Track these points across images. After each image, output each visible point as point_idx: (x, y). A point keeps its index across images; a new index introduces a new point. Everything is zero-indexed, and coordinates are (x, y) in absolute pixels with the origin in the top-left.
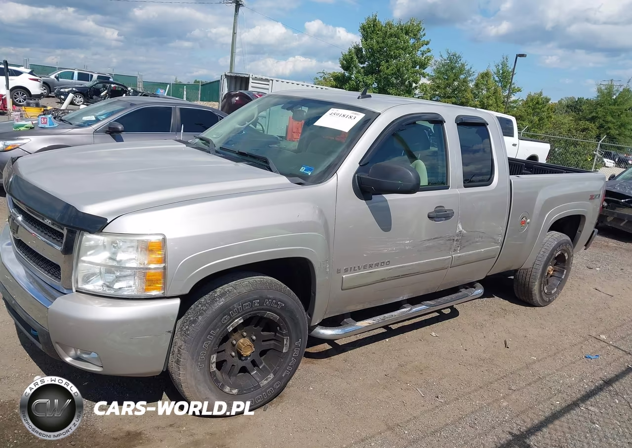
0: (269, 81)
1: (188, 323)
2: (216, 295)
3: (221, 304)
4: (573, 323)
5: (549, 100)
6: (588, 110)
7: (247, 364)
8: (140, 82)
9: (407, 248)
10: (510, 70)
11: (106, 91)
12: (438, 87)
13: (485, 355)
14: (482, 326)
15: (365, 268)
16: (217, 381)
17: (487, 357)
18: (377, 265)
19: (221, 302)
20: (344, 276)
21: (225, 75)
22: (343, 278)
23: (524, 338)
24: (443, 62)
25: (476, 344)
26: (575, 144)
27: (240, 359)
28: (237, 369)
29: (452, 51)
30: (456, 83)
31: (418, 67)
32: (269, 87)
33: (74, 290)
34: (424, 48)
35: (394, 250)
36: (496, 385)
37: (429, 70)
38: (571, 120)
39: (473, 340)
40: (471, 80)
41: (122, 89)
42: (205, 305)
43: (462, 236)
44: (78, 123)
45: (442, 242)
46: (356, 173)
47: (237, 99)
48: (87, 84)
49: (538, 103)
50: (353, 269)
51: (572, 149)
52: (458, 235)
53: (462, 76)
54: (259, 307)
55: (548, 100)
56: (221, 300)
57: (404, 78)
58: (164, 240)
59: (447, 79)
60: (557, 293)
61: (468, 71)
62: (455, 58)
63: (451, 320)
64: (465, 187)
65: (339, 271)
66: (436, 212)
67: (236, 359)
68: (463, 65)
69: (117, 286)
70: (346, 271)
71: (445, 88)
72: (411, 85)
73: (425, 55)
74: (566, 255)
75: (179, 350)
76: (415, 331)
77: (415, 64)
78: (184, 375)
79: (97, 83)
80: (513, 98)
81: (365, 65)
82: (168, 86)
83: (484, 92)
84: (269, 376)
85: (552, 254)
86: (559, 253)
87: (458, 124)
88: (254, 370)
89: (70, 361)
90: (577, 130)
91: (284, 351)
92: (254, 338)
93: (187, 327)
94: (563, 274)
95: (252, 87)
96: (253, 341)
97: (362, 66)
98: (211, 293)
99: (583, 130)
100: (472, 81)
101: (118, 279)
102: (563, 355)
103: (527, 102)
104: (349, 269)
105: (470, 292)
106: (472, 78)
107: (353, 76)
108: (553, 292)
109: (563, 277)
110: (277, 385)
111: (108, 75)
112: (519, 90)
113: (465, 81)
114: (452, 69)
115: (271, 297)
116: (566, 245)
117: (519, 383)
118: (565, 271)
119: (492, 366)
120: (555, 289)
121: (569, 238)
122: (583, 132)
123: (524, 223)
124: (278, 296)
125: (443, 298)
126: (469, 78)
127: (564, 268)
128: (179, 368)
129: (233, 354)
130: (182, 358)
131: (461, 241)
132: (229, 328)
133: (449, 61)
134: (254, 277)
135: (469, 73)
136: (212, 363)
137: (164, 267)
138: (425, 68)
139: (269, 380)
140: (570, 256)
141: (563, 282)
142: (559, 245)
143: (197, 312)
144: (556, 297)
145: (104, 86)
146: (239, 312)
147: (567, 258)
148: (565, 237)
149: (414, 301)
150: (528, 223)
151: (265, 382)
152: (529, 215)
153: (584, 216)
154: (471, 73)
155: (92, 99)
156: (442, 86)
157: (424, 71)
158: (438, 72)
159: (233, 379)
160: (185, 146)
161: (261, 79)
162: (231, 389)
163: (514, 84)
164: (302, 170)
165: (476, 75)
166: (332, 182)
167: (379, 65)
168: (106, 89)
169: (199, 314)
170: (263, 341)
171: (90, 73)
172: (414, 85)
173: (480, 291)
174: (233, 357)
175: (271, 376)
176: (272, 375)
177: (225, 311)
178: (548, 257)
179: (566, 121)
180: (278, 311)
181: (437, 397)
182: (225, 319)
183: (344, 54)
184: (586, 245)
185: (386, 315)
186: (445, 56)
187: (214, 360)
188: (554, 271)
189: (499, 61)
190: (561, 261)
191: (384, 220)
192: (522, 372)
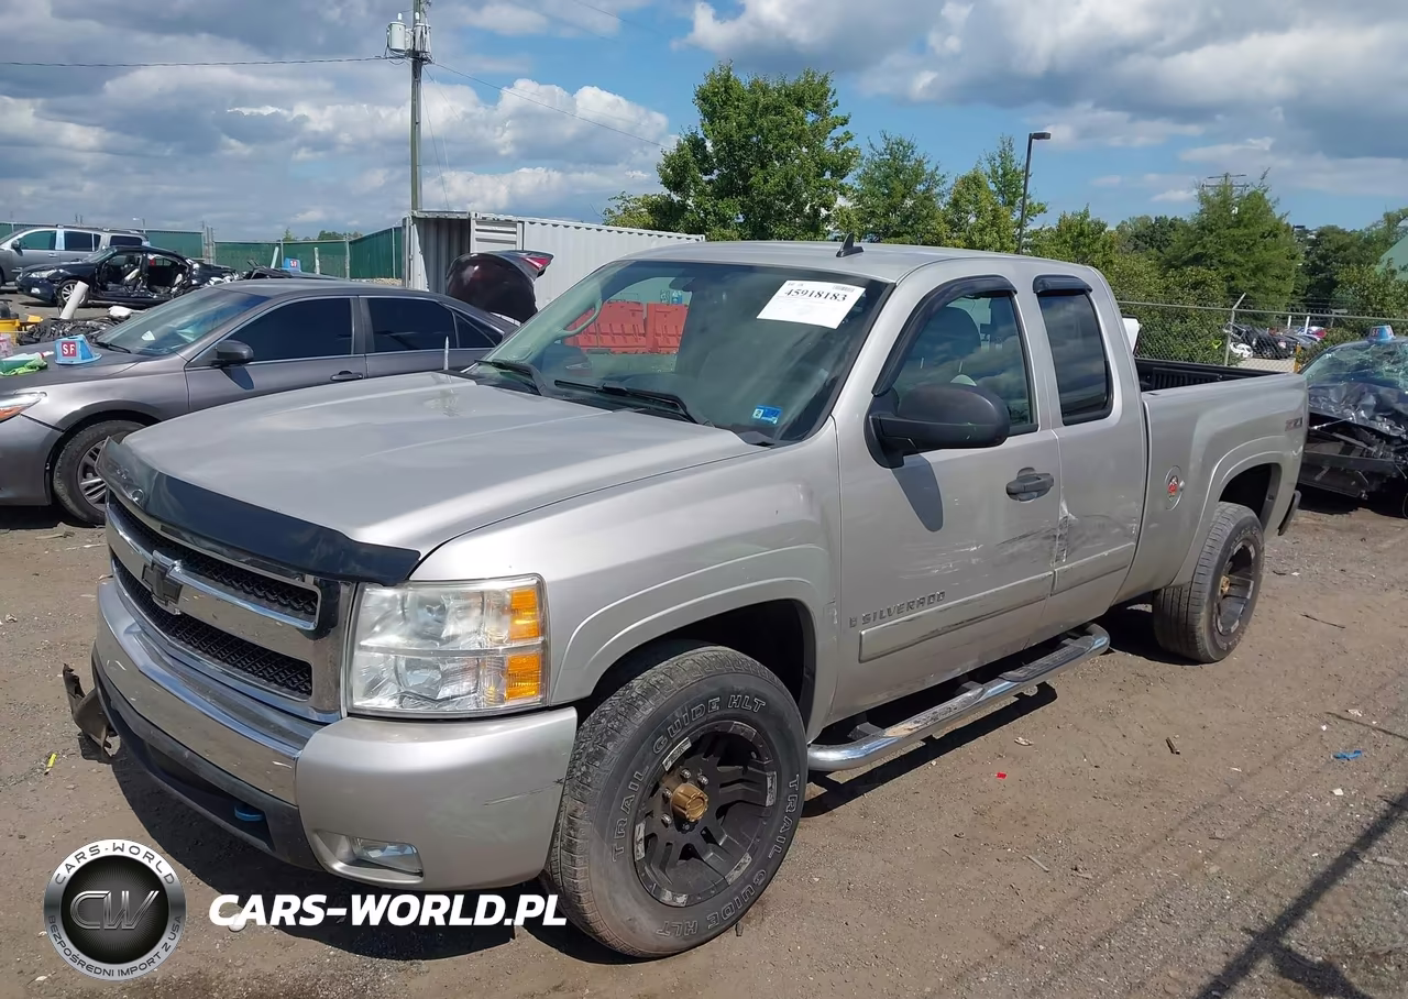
0: (515, 226)
1: (584, 760)
2: (634, 695)
3: (647, 712)
4: (1286, 691)
5: (1105, 226)
6: (1185, 241)
7: (693, 838)
8: (208, 245)
9: (974, 561)
10: (1020, 169)
11: (136, 270)
12: (873, 214)
13: (1137, 773)
14: (1111, 713)
15: (900, 611)
16: (644, 882)
17: (1145, 777)
18: (921, 602)
19: (647, 710)
20: (863, 633)
21: (414, 217)
22: (861, 635)
23: (1202, 731)
24: (876, 159)
25: (1111, 751)
26: (1183, 316)
27: (679, 828)
28: (677, 851)
29: (894, 135)
30: (909, 202)
31: (828, 175)
32: (517, 237)
33: (344, 714)
34: (839, 132)
35: (950, 569)
36: (1181, 833)
37: (849, 180)
38: (1152, 265)
39: (1105, 745)
40: (939, 194)
41: (174, 264)
42: (614, 718)
43: (1071, 527)
44: (139, 348)
45: (1035, 543)
46: (870, 412)
47: (476, 268)
48: (91, 257)
49: (1081, 234)
50: (878, 615)
51: (1177, 327)
52: (1061, 527)
53: (920, 187)
54: (718, 713)
55: (1102, 227)
56: (647, 704)
57: (801, 200)
58: (541, 586)
59: (889, 196)
60: (1241, 629)
61: (932, 175)
62: (901, 148)
63: (1047, 708)
64: (1066, 424)
65: (852, 623)
66: (1021, 481)
67: (672, 829)
68: (920, 162)
69: (445, 692)
70: (866, 620)
71: (886, 215)
72: (816, 213)
73: (842, 147)
74: (1251, 549)
75: (570, 822)
76: (982, 738)
77: (822, 167)
78: (586, 874)
79: (114, 255)
80: (1031, 227)
81: (714, 177)
82: (277, 249)
83: (972, 220)
84: (742, 861)
85: (1227, 549)
86: (1239, 546)
87: (1039, 295)
88: (707, 851)
89: (342, 868)
90: (1182, 286)
91: (769, 803)
92: (705, 780)
93: (584, 769)
94: (1248, 590)
95: (478, 240)
96: (701, 786)
97: (706, 178)
98: (620, 691)
99: (1195, 286)
100: (941, 195)
101: (447, 677)
102: (1290, 757)
103: (1059, 233)
104: (872, 617)
105: (1087, 645)
106: (942, 189)
107: (690, 202)
108: (1233, 629)
109: (1248, 597)
110: (760, 877)
111: (134, 234)
112: (1042, 210)
113: (927, 197)
114: (898, 171)
115: (740, 688)
116: (1251, 529)
117: (1227, 824)
118: (1252, 582)
119: (1161, 794)
120: (1237, 623)
121: (1255, 516)
122: (1195, 289)
123: (1174, 489)
124: (754, 685)
125: (1039, 661)
126: (936, 191)
127: (1250, 578)
128: (573, 860)
129: (667, 819)
130: (579, 836)
131: (1067, 538)
132: (666, 763)
133: (888, 157)
134: (699, 650)
135: (933, 180)
136: (638, 843)
137: (544, 642)
138: (844, 176)
139: (744, 868)
140: (1259, 551)
141: (1249, 606)
142: (1239, 529)
143: (601, 735)
144: (1239, 640)
145: (130, 260)
146: (684, 726)
147: (1253, 556)
148: (1247, 513)
149: (985, 674)
150: (1181, 490)
151: (734, 875)
152: (1180, 471)
153: (1277, 466)
154: (937, 178)
155: (107, 290)
156: (880, 211)
157: (843, 181)
158: (868, 181)
159: (671, 872)
160: (473, 383)
161: (497, 222)
162: (673, 896)
163: (1029, 197)
164: (758, 414)
165: (950, 182)
166: (826, 434)
167: (746, 176)
168: (136, 265)
169: (605, 737)
170: (723, 786)
171: (93, 233)
172: (824, 212)
173: (1102, 640)
174: (666, 825)
175: (747, 859)
176: (748, 856)
177: (659, 727)
178: (1221, 557)
179: (1140, 267)
180: (754, 718)
181: (1076, 869)
182: (660, 744)
183: (668, 153)
184: (1280, 528)
185: (937, 709)
186: (881, 146)
187: (642, 835)
188: (1231, 585)
189: (995, 149)
190: (1242, 564)
191: (928, 505)
192: (1224, 802)
